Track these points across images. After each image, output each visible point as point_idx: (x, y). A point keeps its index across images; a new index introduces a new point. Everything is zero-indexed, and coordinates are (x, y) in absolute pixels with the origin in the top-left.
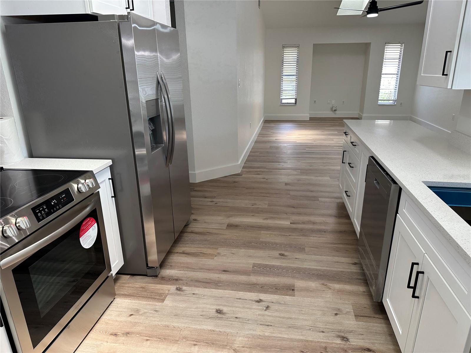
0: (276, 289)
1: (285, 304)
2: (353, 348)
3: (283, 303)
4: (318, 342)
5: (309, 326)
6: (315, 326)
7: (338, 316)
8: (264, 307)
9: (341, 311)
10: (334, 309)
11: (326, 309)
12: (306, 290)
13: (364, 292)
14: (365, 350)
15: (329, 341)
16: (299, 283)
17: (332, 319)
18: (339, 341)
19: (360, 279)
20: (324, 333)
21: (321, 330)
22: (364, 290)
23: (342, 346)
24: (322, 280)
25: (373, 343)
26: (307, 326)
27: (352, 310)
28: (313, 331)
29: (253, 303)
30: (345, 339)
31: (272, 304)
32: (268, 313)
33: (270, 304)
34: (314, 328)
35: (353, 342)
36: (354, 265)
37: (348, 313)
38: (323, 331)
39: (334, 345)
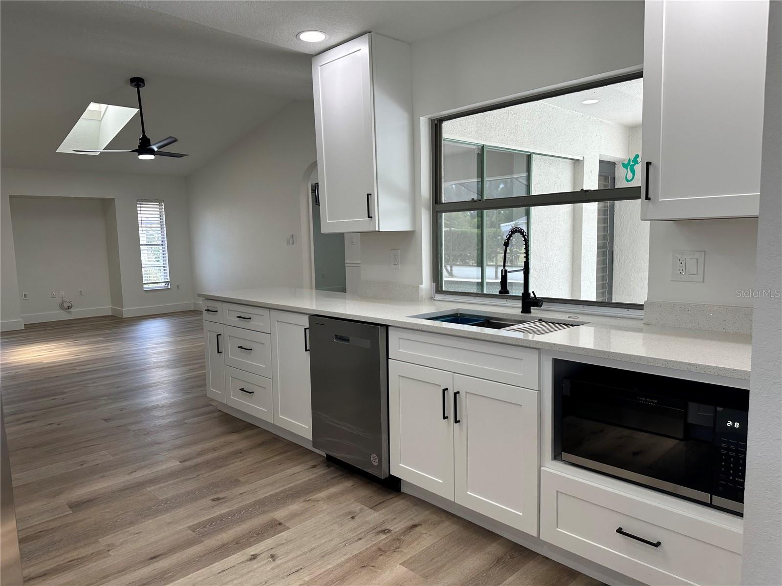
0: (258, 534)
1: (288, 542)
2: (402, 533)
3: (284, 541)
4: (367, 549)
5: (342, 543)
6: (346, 539)
7: (356, 518)
8: (268, 558)
9: (354, 512)
10: (346, 515)
11: (338, 519)
12: (293, 516)
13: (353, 486)
14: (411, 528)
15: (375, 542)
16: (279, 514)
17: (352, 524)
18: (383, 537)
19: (336, 477)
20: (363, 540)
21: (356, 538)
22: (352, 484)
23: (390, 538)
24: (300, 497)
25: (411, 519)
26: (339, 544)
27: (363, 506)
28: (349, 545)
29: (248, 564)
30: (384, 532)
31: (274, 550)
32: (280, 561)
33: (272, 552)
34: (347, 542)
35: (396, 529)
36: (315, 468)
37: (361, 510)
38: (360, 537)
39: (383, 542)
